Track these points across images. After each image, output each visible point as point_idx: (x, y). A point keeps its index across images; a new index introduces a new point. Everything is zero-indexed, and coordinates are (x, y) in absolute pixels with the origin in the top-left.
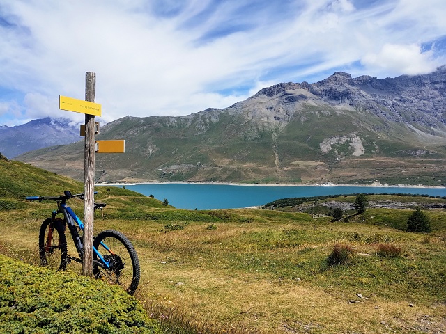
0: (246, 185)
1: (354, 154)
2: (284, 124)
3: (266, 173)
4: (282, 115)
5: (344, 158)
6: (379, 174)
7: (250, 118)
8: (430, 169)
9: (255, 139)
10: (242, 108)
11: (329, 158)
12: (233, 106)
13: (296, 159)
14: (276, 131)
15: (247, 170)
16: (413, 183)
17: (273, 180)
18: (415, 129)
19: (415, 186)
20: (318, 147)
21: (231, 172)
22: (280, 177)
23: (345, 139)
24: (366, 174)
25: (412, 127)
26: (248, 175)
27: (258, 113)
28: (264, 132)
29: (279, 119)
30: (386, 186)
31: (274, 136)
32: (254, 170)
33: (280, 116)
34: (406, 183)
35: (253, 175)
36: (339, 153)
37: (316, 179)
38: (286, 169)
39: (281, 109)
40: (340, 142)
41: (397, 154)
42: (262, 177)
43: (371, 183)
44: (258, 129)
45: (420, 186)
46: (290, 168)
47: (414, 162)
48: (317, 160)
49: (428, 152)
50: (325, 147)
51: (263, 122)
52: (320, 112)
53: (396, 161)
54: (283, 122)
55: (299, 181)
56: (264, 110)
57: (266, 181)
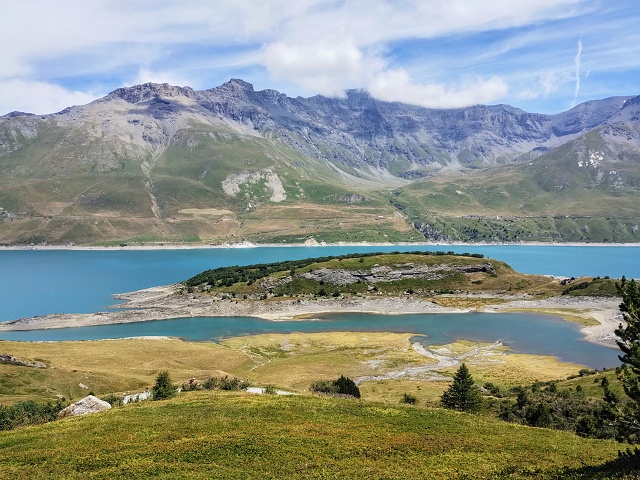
0: (103, 248)
1: (272, 199)
2: (160, 149)
3: (138, 228)
4: (156, 133)
5: (259, 204)
6: (311, 227)
7: (99, 135)
8: (371, 220)
9: (112, 170)
10: (83, 116)
11: (237, 203)
12: (65, 112)
13: (187, 205)
14: (148, 158)
15: (101, 223)
16: (355, 239)
17: (154, 239)
18: (338, 169)
19: (359, 244)
20: (219, 186)
21: (70, 227)
22: (164, 235)
23: (258, 176)
24: (293, 227)
25: (333, 165)
26: (104, 232)
27: (112, 128)
28: (128, 160)
29: (150, 140)
30: (324, 244)
31: (146, 167)
32: (116, 224)
33: (153, 136)
34: (347, 239)
35: (115, 231)
36: (251, 197)
37: (224, 237)
38: (171, 221)
39: (154, 125)
40: (251, 181)
41: (327, 200)
42: (131, 234)
43: (303, 241)
44: (116, 154)
45: (364, 244)
46: (179, 220)
47: (350, 211)
48: (219, 207)
49: (363, 199)
50: (231, 188)
51: (123, 144)
52: (216, 134)
53: (330, 209)
54: (159, 146)
55: (196, 240)
56: (122, 121)
57: (141, 242)
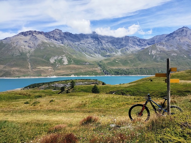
0: (13, 78)
1: (64, 64)
2: (33, 50)
3: (24, 72)
4: (32, 45)
5: (60, 65)
6: (73, 72)
7: (15, 46)
8: (91, 69)
9: (18, 56)
10: (11, 40)
11: (53, 65)
12: (5, 39)
13: (39, 66)
14: (29, 52)
15: (14, 71)
16: (85, 75)
17: (28, 75)
18: (86, 55)
19: (86, 76)
20: (49, 60)
21: (5, 72)
22: (31, 74)
23: (60, 57)
24: (69, 72)
25: (85, 54)
26: (14, 73)
27: (19, 43)
28: (23, 53)
29: (30, 47)
30: (76, 76)
31: (28, 55)
32: (18, 71)
34: (83, 75)
35: (17, 73)
36: (58, 63)
37: (48, 74)
38: (34, 70)
39: (31, 43)
40: (58, 59)
41: (80, 64)
42: (22, 74)
43: (70, 75)
44: (19, 51)
45: (88, 76)
46: (36, 70)
47: (86, 67)
48: (48, 66)
49: (90, 63)
50: (52, 61)
51: (22, 48)
52: (49, 45)
53: (79, 66)
55: (41, 75)
56: (22, 42)
57: (24, 76)
